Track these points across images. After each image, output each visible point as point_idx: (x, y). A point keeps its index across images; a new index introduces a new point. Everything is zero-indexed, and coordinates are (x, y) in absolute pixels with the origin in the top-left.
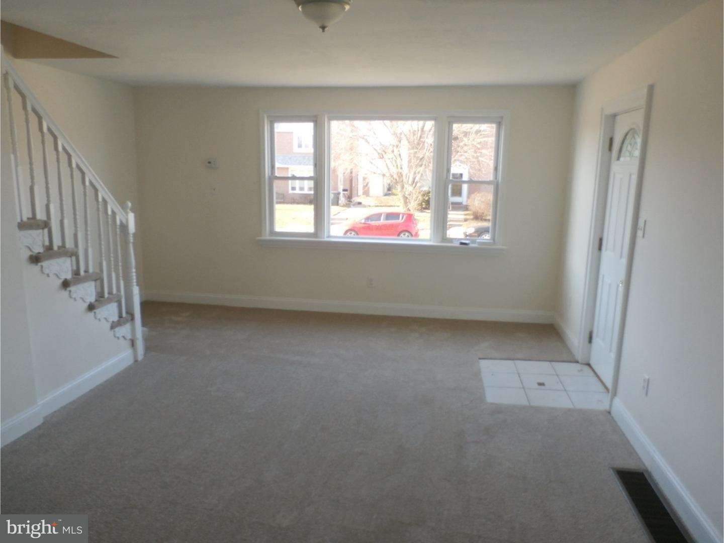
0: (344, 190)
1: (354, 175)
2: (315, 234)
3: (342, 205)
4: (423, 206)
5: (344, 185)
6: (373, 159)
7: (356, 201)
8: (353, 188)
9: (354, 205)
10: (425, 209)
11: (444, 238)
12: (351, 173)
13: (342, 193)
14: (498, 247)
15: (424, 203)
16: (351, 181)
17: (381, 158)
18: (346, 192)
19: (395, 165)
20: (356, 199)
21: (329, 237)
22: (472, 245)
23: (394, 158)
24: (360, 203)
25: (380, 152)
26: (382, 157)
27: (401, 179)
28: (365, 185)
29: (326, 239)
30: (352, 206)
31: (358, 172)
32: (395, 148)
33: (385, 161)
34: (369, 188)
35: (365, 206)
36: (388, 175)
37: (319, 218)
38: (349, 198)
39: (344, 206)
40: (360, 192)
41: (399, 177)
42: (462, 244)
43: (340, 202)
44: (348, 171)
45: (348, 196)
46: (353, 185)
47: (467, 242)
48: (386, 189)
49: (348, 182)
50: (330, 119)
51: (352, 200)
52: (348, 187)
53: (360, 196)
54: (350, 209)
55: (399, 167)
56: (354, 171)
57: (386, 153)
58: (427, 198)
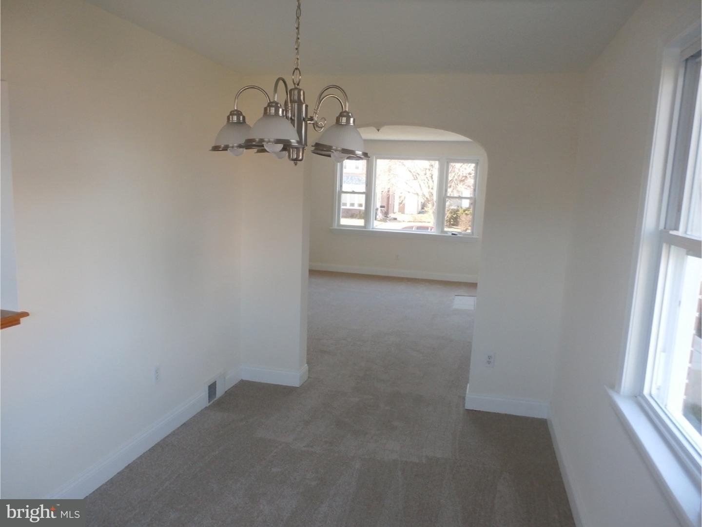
0: (381, 207)
1: (391, 193)
2: (365, 227)
3: (379, 219)
4: (452, 223)
5: (382, 201)
6: (407, 180)
7: (392, 217)
8: (390, 205)
9: (390, 220)
10: (453, 225)
11: (443, 231)
12: (388, 191)
13: (380, 209)
14: (475, 236)
15: (452, 220)
16: (388, 198)
17: (415, 180)
18: (383, 209)
19: (427, 185)
20: (391, 215)
21: (373, 228)
22: (458, 235)
23: (426, 180)
24: (395, 219)
25: (415, 174)
26: (416, 178)
27: (432, 198)
28: (400, 202)
29: (371, 230)
30: (388, 221)
31: (395, 191)
32: (427, 171)
33: (419, 182)
34: (404, 205)
35: (400, 222)
36: (420, 194)
37: (367, 221)
38: (386, 214)
39: (381, 220)
40: (396, 209)
41: (430, 196)
42: (453, 234)
43: (378, 217)
44: (386, 190)
45: (385, 212)
46: (390, 203)
47: (456, 233)
48: (420, 207)
49: (386, 200)
50: (377, 158)
51: (389, 216)
52: (385, 204)
53: (396, 213)
54: (386, 223)
55: (431, 187)
56: (391, 190)
57: (419, 174)
58: (455, 216)
